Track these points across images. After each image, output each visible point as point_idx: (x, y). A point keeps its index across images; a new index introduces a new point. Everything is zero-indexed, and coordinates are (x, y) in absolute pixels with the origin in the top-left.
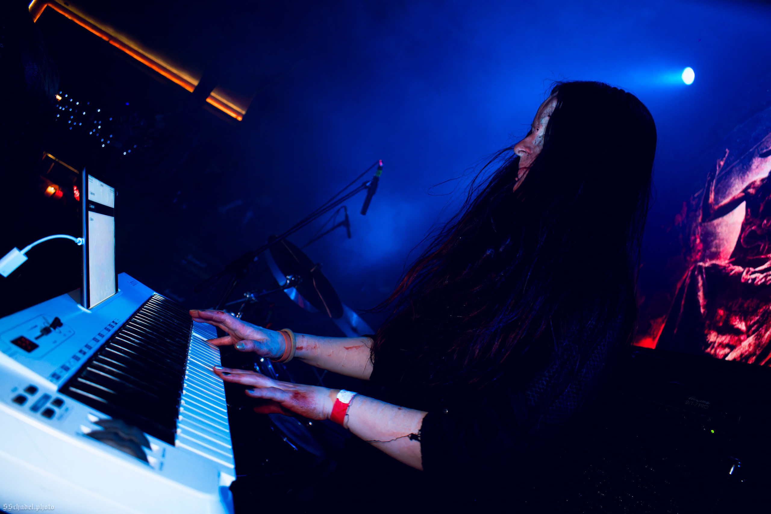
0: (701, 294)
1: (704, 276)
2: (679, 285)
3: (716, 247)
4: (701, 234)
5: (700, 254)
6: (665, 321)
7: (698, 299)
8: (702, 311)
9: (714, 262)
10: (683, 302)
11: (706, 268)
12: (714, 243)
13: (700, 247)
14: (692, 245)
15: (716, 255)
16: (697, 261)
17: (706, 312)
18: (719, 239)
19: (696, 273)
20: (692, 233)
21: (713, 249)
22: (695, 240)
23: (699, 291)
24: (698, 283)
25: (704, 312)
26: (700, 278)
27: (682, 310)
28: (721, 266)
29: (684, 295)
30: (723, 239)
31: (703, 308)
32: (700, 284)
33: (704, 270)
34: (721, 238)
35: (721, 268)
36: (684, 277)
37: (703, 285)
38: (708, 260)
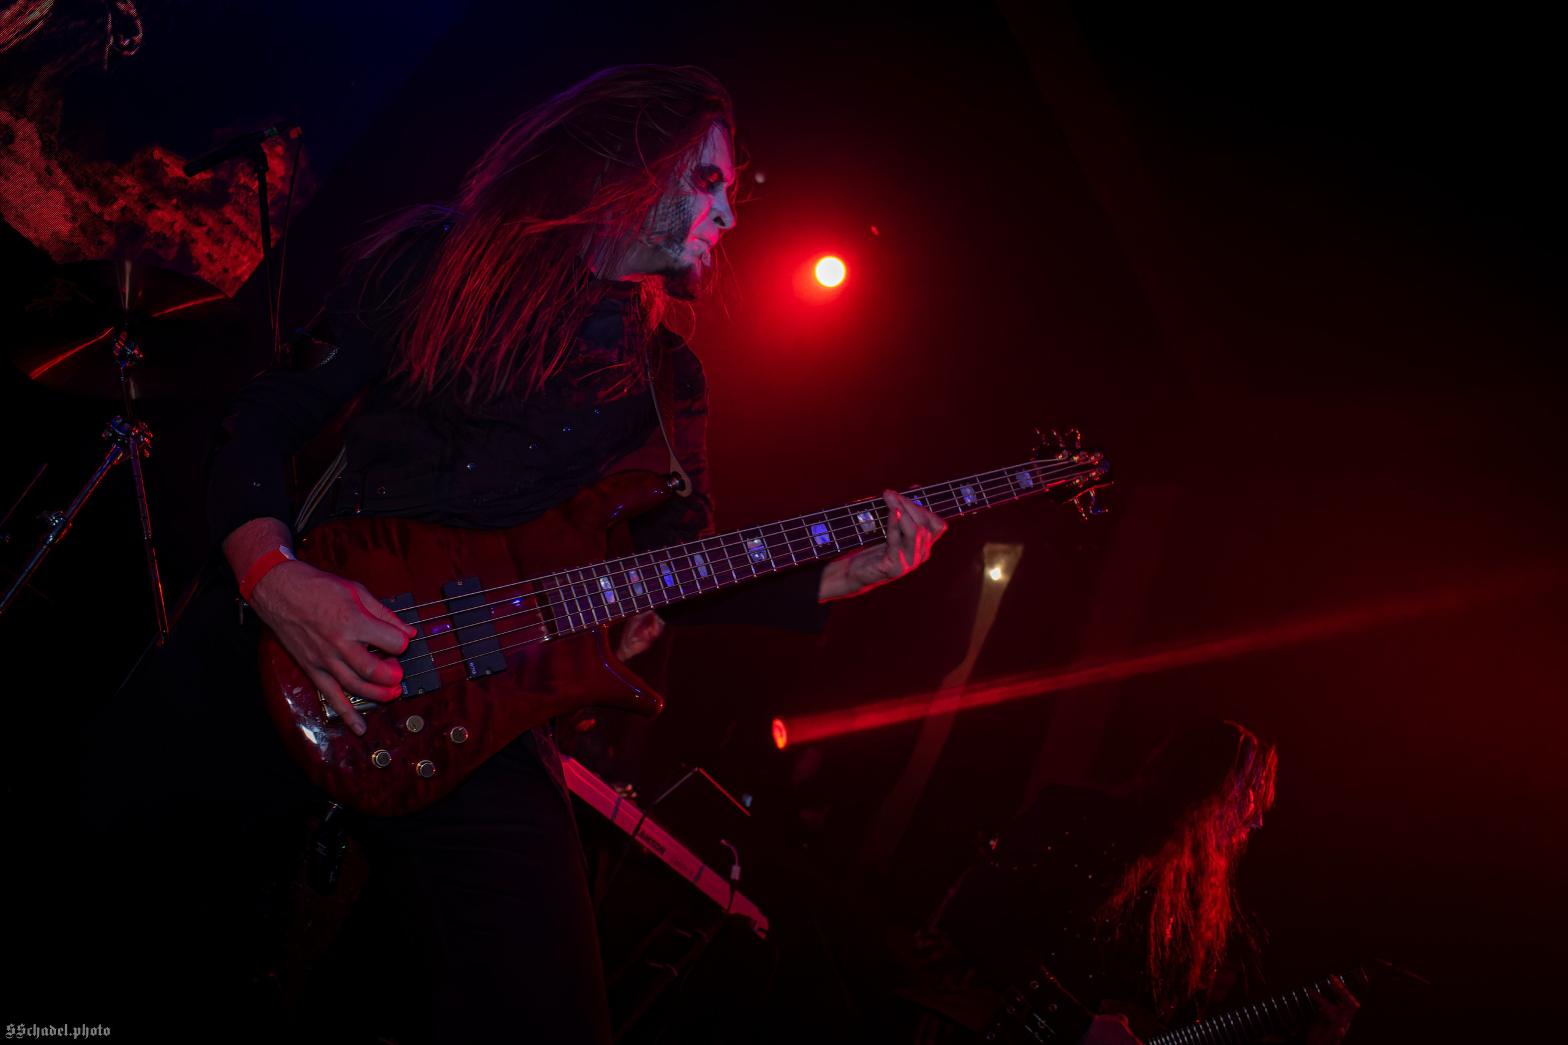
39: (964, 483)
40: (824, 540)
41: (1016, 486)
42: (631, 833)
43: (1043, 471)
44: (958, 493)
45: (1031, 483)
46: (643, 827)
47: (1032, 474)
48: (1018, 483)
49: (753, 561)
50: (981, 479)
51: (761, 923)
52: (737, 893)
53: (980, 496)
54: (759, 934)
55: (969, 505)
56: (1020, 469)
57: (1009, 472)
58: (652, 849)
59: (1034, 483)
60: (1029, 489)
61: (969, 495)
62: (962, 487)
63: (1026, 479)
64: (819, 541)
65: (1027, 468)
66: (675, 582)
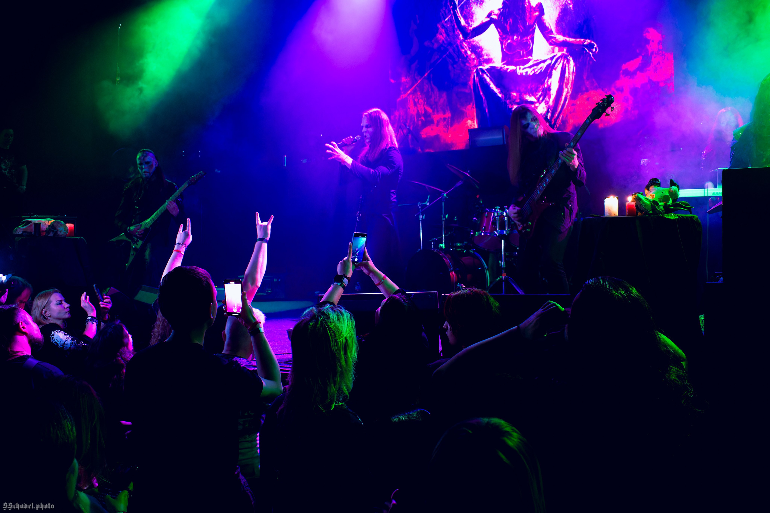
0: (492, 86)
1: (489, 75)
2: (471, 83)
3: (487, 55)
4: (469, 48)
5: (475, 61)
6: (474, 106)
7: (492, 89)
8: (500, 96)
9: (491, 65)
10: (481, 93)
11: (487, 70)
12: (483, 53)
13: (473, 56)
14: (465, 56)
15: (489, 61)
16: (476, 66)
17: (503, 95)
18: (486, 50)
19: (480, 73)
20: (460, 47)
21: (485, 57)
22: (466, 52)
23: (490, 84)
24: (486, 80)
25: (502, 96)
26: (485, 76)
27: (484, 98)
28: (498, 67)
29: (480, 88)
30: (489, 50)
31: (500, 94)
32: (488, 80)
33: (486, 71)
34: (487, 49)
35: (498, 68)
36: (472, 77)
37: (491, 80)
38: (485, 64)
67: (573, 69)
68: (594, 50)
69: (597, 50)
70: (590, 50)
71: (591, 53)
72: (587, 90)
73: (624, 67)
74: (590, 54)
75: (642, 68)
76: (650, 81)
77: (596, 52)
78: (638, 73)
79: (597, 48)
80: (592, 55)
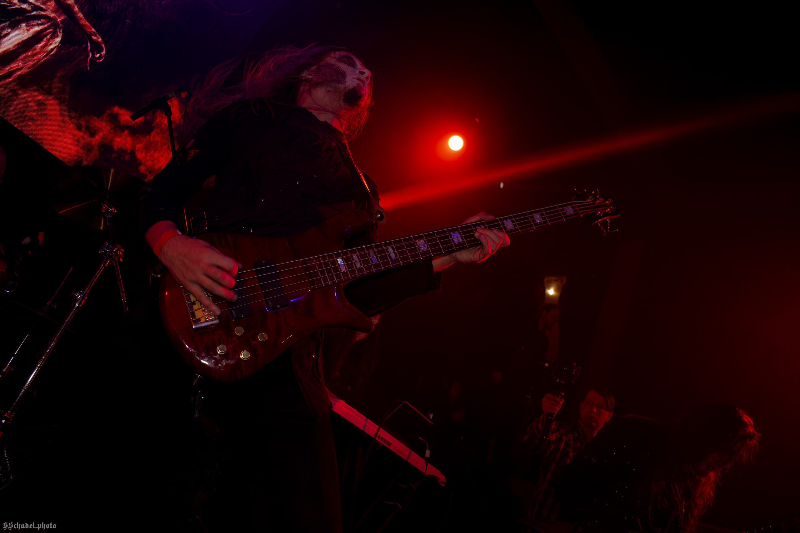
39: (535, 212)
40: (458, 240)
41: (564, 213)
42: (373, 436)
43: (579, 206)
44: (532, 217)
45: (573, 212)
46: (379, 433)
47: (573, 208)
48: (565, 212)
49: (420, 251)
50: (544, 210)
51: (442, 478)
52: (429, 465)
53: (544, 218)
54: (441, 484)
55: (538, 223)
56: (566, 205)
57: (560, 207)
58: (384, 444)
59: (574, 212)
60: (571, 215)
61: (538, 219)
62: (534, 214)
63: (569, 211)
64: (456, 241)
65: (569, 204)
66: (378, 261)
67: (53, 49)
68: (98, 55)
69: (101, 61)
70: (92, 51)
71: (91, 56)
72: (48, 92)
73: (116, 109)
74: (89, 56)
75: (134, 131)
76: (133, 153)
77: (98, 61)
78: (126, 132)
79: (104, 58)
80: (91, 58)
